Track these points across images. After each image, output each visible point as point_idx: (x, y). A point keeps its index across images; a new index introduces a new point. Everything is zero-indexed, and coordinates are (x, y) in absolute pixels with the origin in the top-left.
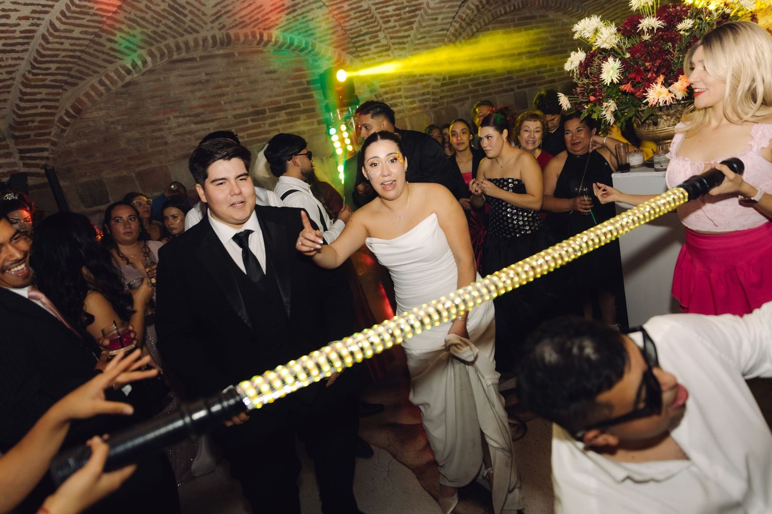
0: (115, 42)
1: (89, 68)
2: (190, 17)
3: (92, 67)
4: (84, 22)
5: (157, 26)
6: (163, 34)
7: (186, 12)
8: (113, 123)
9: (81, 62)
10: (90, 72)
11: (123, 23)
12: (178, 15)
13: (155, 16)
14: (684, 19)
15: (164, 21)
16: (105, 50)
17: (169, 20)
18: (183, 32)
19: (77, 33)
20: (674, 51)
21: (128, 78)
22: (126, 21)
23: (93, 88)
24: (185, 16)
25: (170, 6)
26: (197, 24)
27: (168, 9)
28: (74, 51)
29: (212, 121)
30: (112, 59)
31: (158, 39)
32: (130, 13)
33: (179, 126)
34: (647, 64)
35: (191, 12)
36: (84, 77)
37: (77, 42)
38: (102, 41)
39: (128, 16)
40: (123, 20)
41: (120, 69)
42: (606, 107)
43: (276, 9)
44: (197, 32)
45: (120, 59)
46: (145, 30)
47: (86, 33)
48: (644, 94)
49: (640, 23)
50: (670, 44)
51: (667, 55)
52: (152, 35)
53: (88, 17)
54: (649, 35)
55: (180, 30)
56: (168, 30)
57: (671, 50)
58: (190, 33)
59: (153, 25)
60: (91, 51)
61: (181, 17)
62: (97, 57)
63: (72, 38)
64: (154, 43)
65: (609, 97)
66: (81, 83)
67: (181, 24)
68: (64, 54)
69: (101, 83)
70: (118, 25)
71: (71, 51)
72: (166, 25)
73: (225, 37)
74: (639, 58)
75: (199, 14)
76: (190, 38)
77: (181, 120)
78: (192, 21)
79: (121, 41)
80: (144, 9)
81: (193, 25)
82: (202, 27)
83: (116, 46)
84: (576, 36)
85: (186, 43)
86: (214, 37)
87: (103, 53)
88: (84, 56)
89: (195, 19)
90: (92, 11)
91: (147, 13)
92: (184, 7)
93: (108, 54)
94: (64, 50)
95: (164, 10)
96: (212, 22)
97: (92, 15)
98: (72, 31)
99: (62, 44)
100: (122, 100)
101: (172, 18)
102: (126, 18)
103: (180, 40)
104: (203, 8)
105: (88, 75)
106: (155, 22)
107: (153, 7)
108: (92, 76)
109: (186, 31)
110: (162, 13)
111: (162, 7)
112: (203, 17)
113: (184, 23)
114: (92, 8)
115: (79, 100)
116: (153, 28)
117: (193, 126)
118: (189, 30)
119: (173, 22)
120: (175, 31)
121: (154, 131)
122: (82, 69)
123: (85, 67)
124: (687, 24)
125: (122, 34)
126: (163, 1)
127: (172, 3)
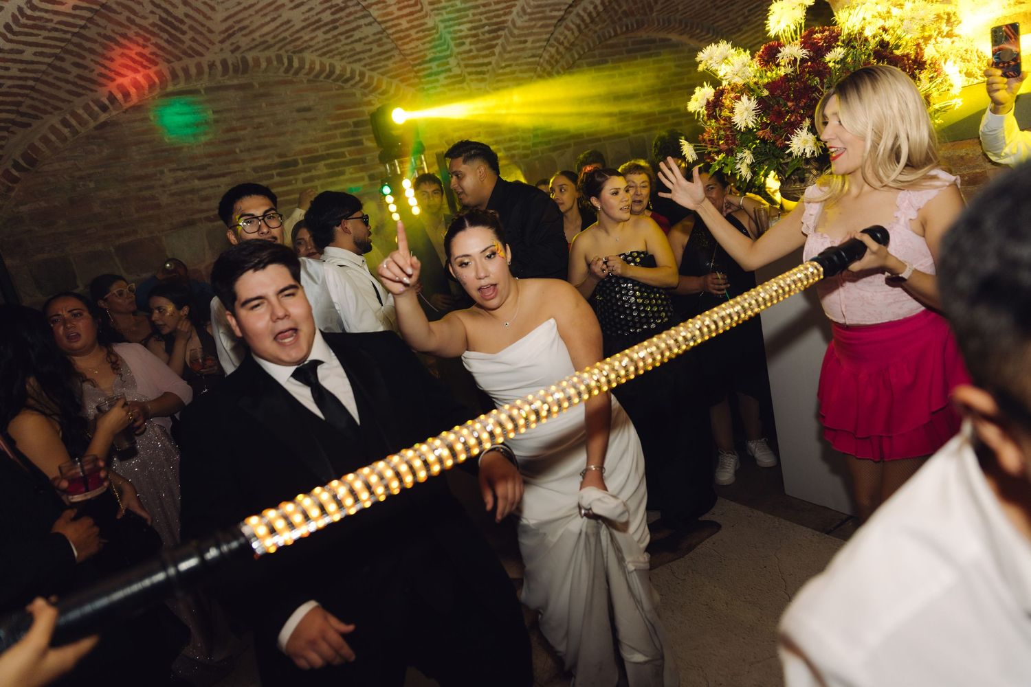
0: (85, 68)
1: (46, 103)
2: (190, 34)
3: (51, 101)
4: (39, 40)
5: (144, 47)
6: (153, 57)
7: (185, 28)
8: (81, 178)
9: (35, 95)
10: (49, 108)
11: (95, 41)
12: (173, 31)
13: (141, 32)
14: (834, 47)
15: (154, 40)
16: (70, 77)
17: (161, 38)
18: (181, 55)
19: (29, 53)
20: (823, 88)
21: (103, 117)
22: (100, 39)
23: (53, 129)
24: (184, 33)
25: (161, 19)
26: (201, 45)
27: (159, 23)
28: (26, 79)
29: (224, 175)
30: (80, 91)
31: (145, 63)
32: (105, 28)
33: (177, 182)
34: (790, 104)
35: (192, 28)
36: (39, 114)
37: (29, 67)
38: (66, 65)
39: (103, 32)
40: (96, 37)
41: (91, 104)
42: (740, 159)
43: (309, 25)
44: (201, 55)
45: (92, 90)
46: (126, 51)
47: (42, 54)
48: (787, 142)
49: (780, 52)
50: (817, 79)
51: (814, 92)
52: (137, 58)
53: (45, 33)
54: (791, 67)
55: (177, 52)
56: (160, 52)
57: (819, 87)
58: (190, 56)
59: (138, 44)
60: (50, 79)
61: (178, 34)
62: (59, 88)
63: (22, 62)
64: (140, 69)
65: (744, 145)
66: (38, 123)
67: (178, 44)
68: (10, 83)
69: (65, 123)
70: (88, 45)
71: (20, 78)
72: (156, 45)
73: (240, 63)
74: (780, 96)
75: (204, 31)
76: (191, 63)
77: (180, 174)
78: (193, 40)
79: (93, 65)
80: (126, 23)
81: (194, 45)
82: (208, 49)
83: (86, 73)
84: (701, 68)
85: (186, 70)
86: (224, 63)
87: (67, 81)
88: (39, 86)
89: (198, 37)
90: (50, 25)
91: (129, 28)
92: (182, 22)
93: (74, 84)
94: (11, 78)
95: (154, 25)
96: (222, 42)
97: (50, 30)
98: (21, 52)
99: (7, 69)
100: (95, 147)
101: (166, 36)
102: (99, 34)
103: (177, 66)
104: (208, 23)
105: (45, 112)
106: (141, 41)
107: (138, 20)
108: (51, 113)
109: (185, 53)
110: (151, 28)
111: (151, 21)
112: (208, 35)
113: (182, 42)
114: (51, 21)
115: (32, 147)
116: (139, 49)
117: (196, 182)
118: (190, 52)
119: (167, 41)
120: (170, 53)
121: (141, 189)
122: (37, 103)
123: (40, 101)
124: (837, 53)
125: (92, 57)
126: (152, 12)
127: (164, 15)
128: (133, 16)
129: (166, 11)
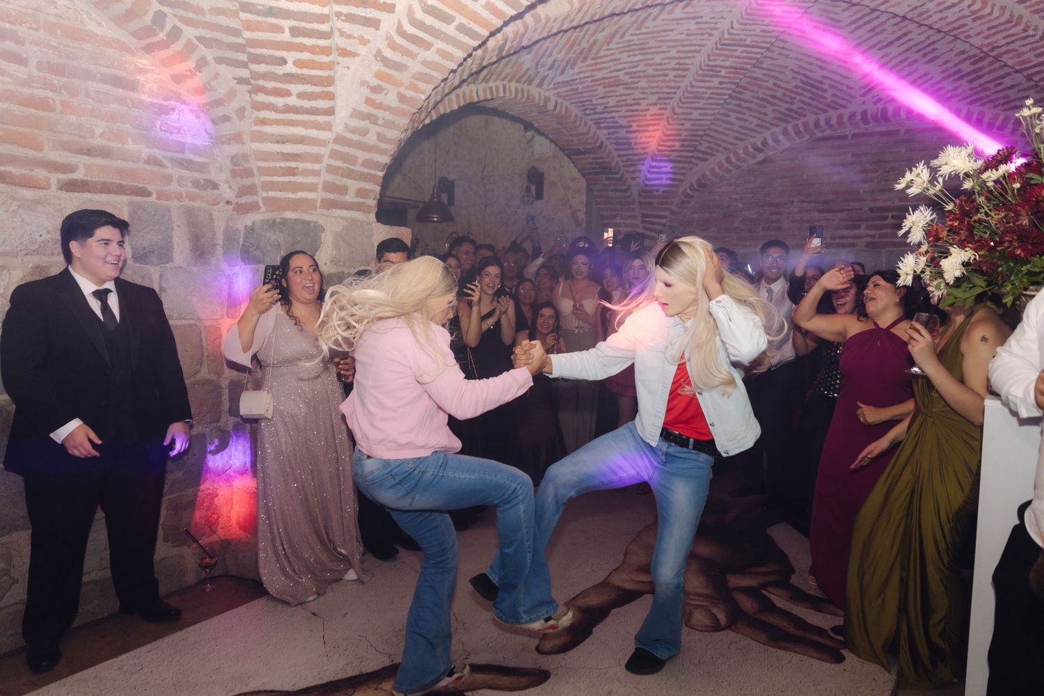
0: (746, 121)
1: (719, 145)
2: (831, 91)
3: (722, 144)
4: (701, 105)
5: (791, 103)
6: (801, 111)
7: (825, 87)
8: (736, 200)
9: (711, 140)
10: (721, 149)
11: (752, 102)
12: (814, 90)
13: (788, 93)
15: (799, 98)
16: (735, 128)
17: (805, 96)
18: (826, 108)
19: (695, 114)
21: (761, 156)
22: (755, 100)
23: (720, 164)
24: (825, 91)
25: (802, 82)
26: (843, 99)
27: (801, 85)
28: (697, 130)
29: (841, 211)
30: (744, 137)
31: (795, 116)
32: (757, 92)
33: (800, 211)
35: (831, 86)
36: (715, 153)
37: (698, 123)
38: (731, 119)
39: (756, 95)
40: (752, 99)
41: (749, 147)
43: (950, 76)
44: (845, 107)
45: (752, 137)
46: (777, 108)
47: (705, 114)
52: (787, 112)
53: (704, 101)
55: (822, 106)
56: (805, 107)
58: (834, 108)
59: (787, 102)
60: (720, 129)
61: (820, 92)
62: (727, 135)
63: (693, 120)
64: (791, 120)
66: (711, 159)
67: (822, 100)
68: (686, 133)
69: (728, 160)
70: (746, 105)
71: (693, 130)
72: (801, 101)
73: (879, 113)
75: (844, 88)
76: (833, 115)
77: (805, 205)
78: (834, 95)
79: (751, 119)
80: (774, 88)
81: (836, 100)
82: (851, 102)
83: (747, 124)
85: (828, 121)
86: (864, 113)
87: (733, 131)
88: (713, 134)
89: (839, 94)
90: (706, 96)
91: (777, 91)
92: (821, 83)
93: (738, 132)
94: (687, 130)
95: (797, 87)
96: (863, 95)
97: (707, 99)
98: (690, 114)
99: (683, 125)
100: (752, 178)
101: (809, 95)
102: (754, 97)
103: (822, 117)
104: (846, 82)
105: (718, 151)
106: (788, 100)
107: (783, 85)
108: (722, 152)
109: (829, 106)
110: (795, 90)
111: (794, 84)
112: (849, 91)
113: (826, 98)
114: (706, 93)
115: (704, 176)
116: (787, 106)
117: (816, 214)
118: (833, 105)
119: (810, 98)
120: (815, 107)
121: (772, 214)
122: (712, 145)
123: (715, 144)
125: (750, 113)
126: (793, 78)
127: (805, 79)
128: (778, 82)
129: (805, 76)
